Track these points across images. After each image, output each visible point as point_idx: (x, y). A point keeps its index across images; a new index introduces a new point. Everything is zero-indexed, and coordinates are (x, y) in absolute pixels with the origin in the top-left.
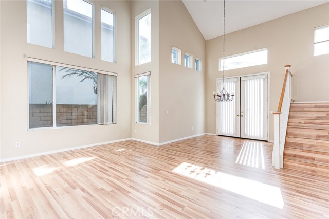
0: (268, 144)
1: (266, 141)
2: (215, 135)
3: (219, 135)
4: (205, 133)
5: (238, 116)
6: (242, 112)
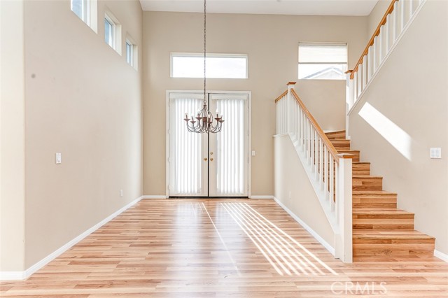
0: (249, 201)
1: (247, 197)
2: (164, 197)
3: (171, 197)
4: (143, 197)
5: (206, 159)
6: (212, 154)
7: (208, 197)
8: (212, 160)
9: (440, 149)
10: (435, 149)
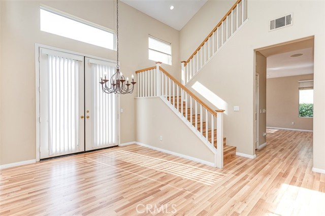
0: (119, 149)
1: (117, 146)
3: (42, 160)
5: (82, 117)
6: (88, 112)
7: (85, 152)
8: (88, 117)
9: (238, 107)
10: (237, 107)
